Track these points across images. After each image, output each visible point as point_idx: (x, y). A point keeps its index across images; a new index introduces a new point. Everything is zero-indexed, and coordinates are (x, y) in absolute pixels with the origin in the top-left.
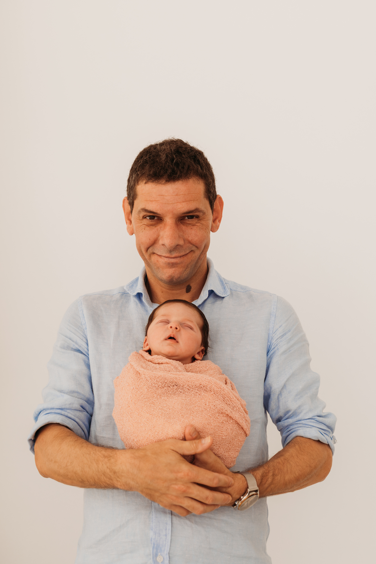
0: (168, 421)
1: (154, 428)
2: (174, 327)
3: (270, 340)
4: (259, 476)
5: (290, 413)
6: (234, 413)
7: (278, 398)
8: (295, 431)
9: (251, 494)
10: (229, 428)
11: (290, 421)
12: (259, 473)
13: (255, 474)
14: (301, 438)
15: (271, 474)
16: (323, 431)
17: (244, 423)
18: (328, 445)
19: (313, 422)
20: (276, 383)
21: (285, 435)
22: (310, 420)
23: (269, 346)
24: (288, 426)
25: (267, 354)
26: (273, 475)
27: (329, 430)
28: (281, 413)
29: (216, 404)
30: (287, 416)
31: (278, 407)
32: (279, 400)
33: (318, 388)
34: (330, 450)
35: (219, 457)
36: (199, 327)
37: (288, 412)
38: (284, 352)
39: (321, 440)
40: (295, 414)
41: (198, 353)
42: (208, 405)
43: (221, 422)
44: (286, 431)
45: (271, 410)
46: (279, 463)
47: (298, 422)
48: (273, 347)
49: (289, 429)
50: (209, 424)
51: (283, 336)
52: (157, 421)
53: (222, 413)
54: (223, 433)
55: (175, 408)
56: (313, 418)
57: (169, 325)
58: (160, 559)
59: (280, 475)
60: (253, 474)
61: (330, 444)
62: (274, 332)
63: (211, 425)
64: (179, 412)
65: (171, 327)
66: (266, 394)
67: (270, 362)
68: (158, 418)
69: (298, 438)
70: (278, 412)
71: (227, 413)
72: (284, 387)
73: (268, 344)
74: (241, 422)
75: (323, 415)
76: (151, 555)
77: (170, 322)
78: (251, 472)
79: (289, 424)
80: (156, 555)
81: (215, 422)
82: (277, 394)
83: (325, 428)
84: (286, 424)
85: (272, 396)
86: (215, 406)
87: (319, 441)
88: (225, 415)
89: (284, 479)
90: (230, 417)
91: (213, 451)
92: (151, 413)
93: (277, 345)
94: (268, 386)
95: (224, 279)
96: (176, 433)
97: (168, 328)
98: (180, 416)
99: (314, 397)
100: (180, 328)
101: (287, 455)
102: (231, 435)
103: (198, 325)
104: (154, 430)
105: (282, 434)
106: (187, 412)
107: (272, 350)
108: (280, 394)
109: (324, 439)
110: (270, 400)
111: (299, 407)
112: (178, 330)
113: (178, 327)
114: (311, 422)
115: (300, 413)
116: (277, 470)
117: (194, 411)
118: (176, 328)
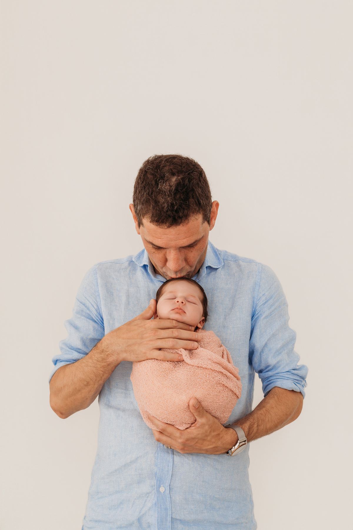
0: (176, 392)
1: (163, 396)
2: (180, 301)
3: (254, 306)
4: (247, 429)
5: (270, 368)
6: (228, 383)
7: (260, 354)
8: (274, 382)
9: (241, 444)
10: (225, 396)
11: (270, 373)
12: (247, 425)
13: (243, 427)
14: (279, 389)
15: (255, 426)
16: (297, 381)
17: (237, 390)
18: (300, 393)
19: (289, 374)
20: (258, 343)
21: (265, 384)
22: (287, 373)
23: (253, 312)
24: (268, 378)
25: (252, 318)
26: (258, 426)
27: (302, 380)
28: (263, 367)
29: (215, 376)
30: (267, 369)
31: (261, 362)
32: (261, 356)
33: (294, 345)
34: (301, 396)
35: (216, 418)
36: (201, 301)
37: (268, 366)
38: (266, 317)
39: (295, 390)
40: (274, 367)
41: (200, 322)
42: (208, 377)
43: (218, 392)
44: (267, 381)
45: (255, 363)
46: (262, 414)
47: (276, 375)
48: (257, 313)
49: (269, 380)
50: (209, 394)
51: (266, 303)
52: (166, 391)
53: (219, 384)
54: (220, 400)
55: (182, 379)
56: (289, 371)
57: (176, 300)
58: (162, 489)
59: (263, 425)
60: (242, 428)
61: (301, 392)
62: (258, 300)
63: (211, 395)
64: (185, 383)
65: (178, 302)
66: (251, 350)
67: (255, 325)
68: (168, 388)
69: (277, 388)
70: (260, 365)
71: (223, 383)
72: (266, 345)
73: (253, 310)
74: (235, 390)
75: (297, 368)
76: (155, 486)
77: (177, 298)
78: (240, 426)
79: (269, 376)
80: (160, 487)
81: (213, 392)
82: (259, 351)
83: (298, 378)
84: (267, 376)
85: (255, 353)
86: (213, 378)
87: (293, 391)
88: (221, 385)
89: (266, 428)
90: (226, 387)
91: (212, 414)
92: (162, 383)
93: (260, 311)
94: (252, 345)
95: (217, 249)
96: (182, 402)
97: (175, 303)
98: (186, 387)
99: (291, 352)
100: (185, 302)
101: (268, 406)
102: (226, 401)
103: (200, 299)
104: (164, 398)
105: (263, 383)
106: (191, 383)
107: (256, 316)
108: (262, 351)
109: (297, 388)
110: (254, 356)
111: (278, 362)
112: (183, 304)
113: (183, 302)
114: (287, 374)
115: (279, 367)
116: (260, 421)
117: (197, 383)
118: (182, 303)
